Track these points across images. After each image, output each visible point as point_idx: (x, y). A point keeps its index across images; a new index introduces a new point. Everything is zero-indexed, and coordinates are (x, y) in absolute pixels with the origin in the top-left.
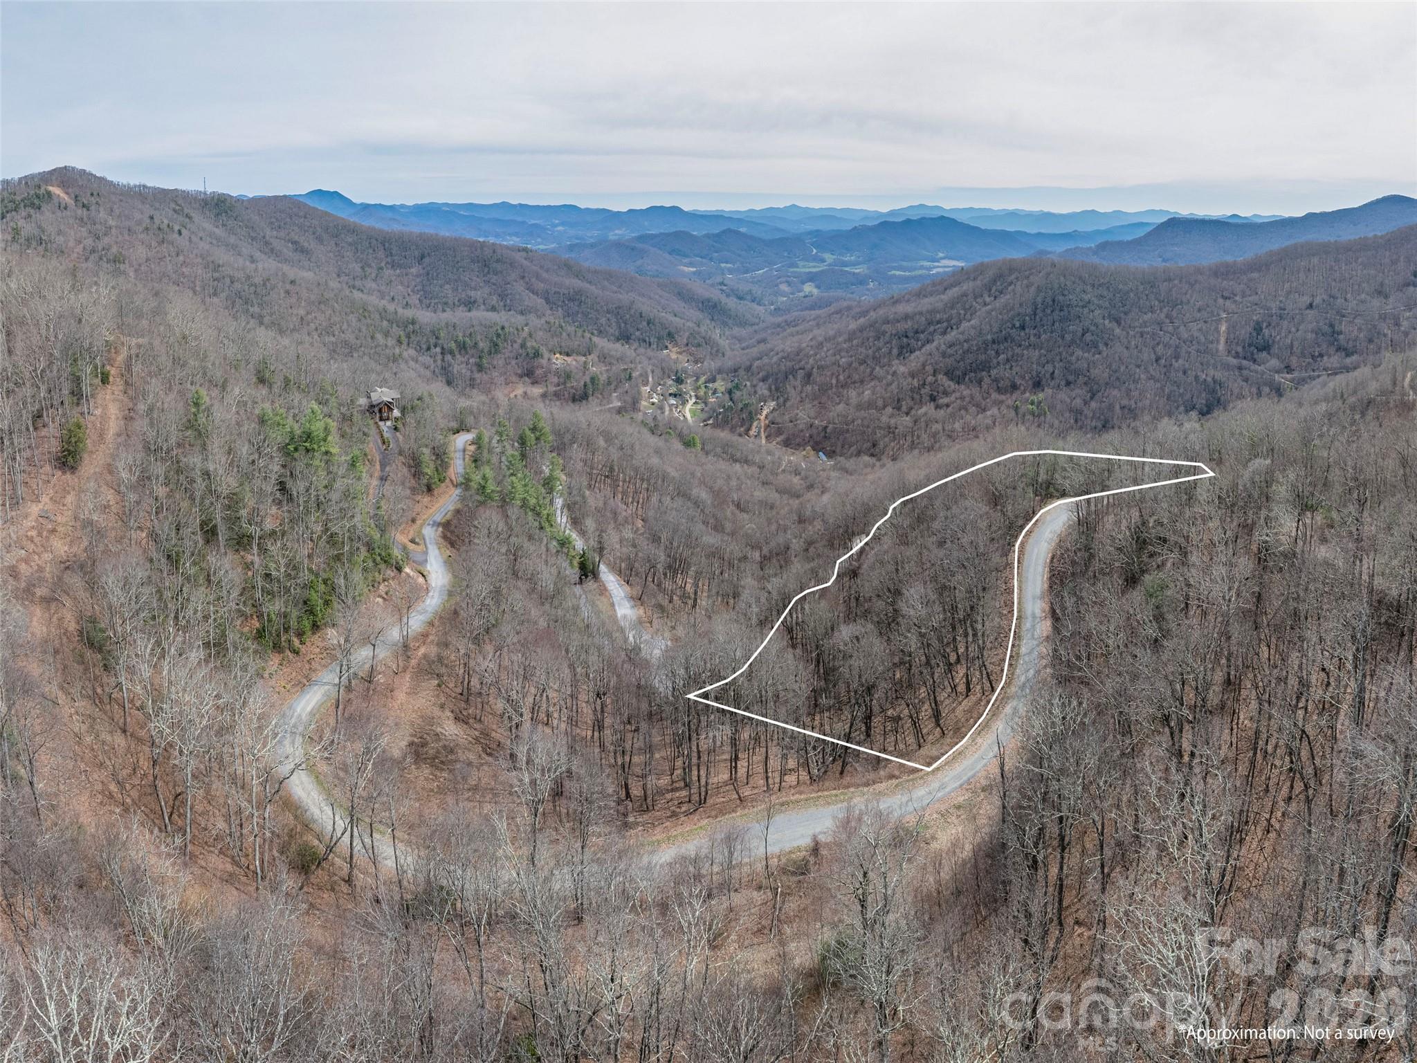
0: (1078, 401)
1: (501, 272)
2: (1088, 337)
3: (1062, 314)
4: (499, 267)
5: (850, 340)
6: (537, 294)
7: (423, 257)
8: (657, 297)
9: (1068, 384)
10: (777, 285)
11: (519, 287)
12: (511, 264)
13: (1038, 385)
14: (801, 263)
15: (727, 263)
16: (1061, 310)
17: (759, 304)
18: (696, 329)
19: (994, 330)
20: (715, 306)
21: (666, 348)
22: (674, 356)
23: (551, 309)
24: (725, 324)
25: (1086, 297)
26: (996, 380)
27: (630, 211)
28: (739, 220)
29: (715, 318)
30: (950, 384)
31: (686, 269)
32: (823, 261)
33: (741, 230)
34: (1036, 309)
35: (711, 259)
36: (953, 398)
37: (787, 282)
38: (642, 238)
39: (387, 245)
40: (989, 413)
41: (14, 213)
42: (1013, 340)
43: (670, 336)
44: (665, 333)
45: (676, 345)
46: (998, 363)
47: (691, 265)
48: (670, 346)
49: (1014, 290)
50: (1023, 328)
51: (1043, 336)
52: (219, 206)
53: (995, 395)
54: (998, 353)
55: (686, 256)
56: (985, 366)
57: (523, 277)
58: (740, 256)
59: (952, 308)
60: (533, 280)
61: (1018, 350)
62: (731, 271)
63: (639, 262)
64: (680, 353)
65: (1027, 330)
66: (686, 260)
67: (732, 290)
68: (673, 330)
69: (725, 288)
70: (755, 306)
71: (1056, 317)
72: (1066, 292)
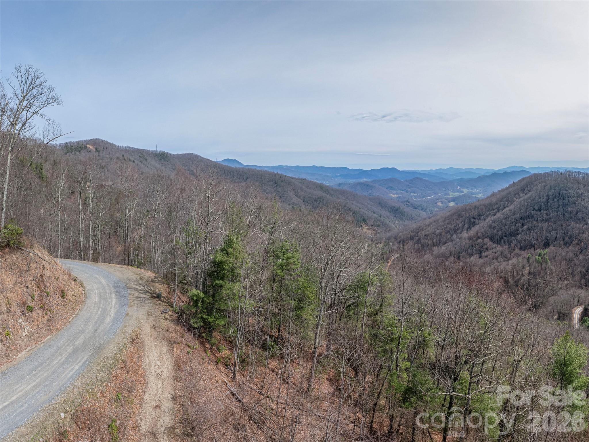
0: (570, 255)
1: (283, 187)
2: (580, 215)
3: (564, 201)
4: (282, 184)
5: (445, 221)
6: (300, 197)
7: (247, 178)
8: (366, 204)
9: (566, 244)
10: (436, 203)
11: (291, 194)
12: (289, 184)
13: (547, 245)
14: (451, 193)
15: (414, 193)
16: (564, 199)
17: (425, 211)
18: (379, 218)
19: (522, 211)
20: (397, 210)
21: (362, 226)
22: (365, 230)
23: (305, 205)
24: (401, 219)
25: (580, 192)
26: (519, 242)
27: (372, 170)
28: (425, 174)
29: (396, 216)
30: (489, 243)
31: (393, 196)
32: (462, 192)
33: (425, 179)
34: (549, 199)
35: (407, 192)
36: (490, 252)
37: (441, 201)
38: (374, 181)
39: (232, 173)
40: (510, 262)
41: (70, 153)
42: (533, 217)
43: (364, 220)
44: (361, 219)
45: (367, 225)
46: (522, 231)
47: (396, 194)
48: (363, 226)
49: (536, 189)
50: (540, 210)
51: (551, 215)
52: (162, 157)
53: (517, 251)
54: (523, 225)
55: (395, 190)
56: (514, 234)
57: (294, 190)
58: (421, 190)
59: (501, 201)
60: (299, 191)
61: (535, 223)
62: (415, 197)
63: (370, 191)
64: (368, 229)
65: (542, 211)
66: (395, 192)
67: (412, 204)
68: (366, 218)
69: (408, 203)
70: (421, 212)
71: (560, 203)
72: (567, 189)
